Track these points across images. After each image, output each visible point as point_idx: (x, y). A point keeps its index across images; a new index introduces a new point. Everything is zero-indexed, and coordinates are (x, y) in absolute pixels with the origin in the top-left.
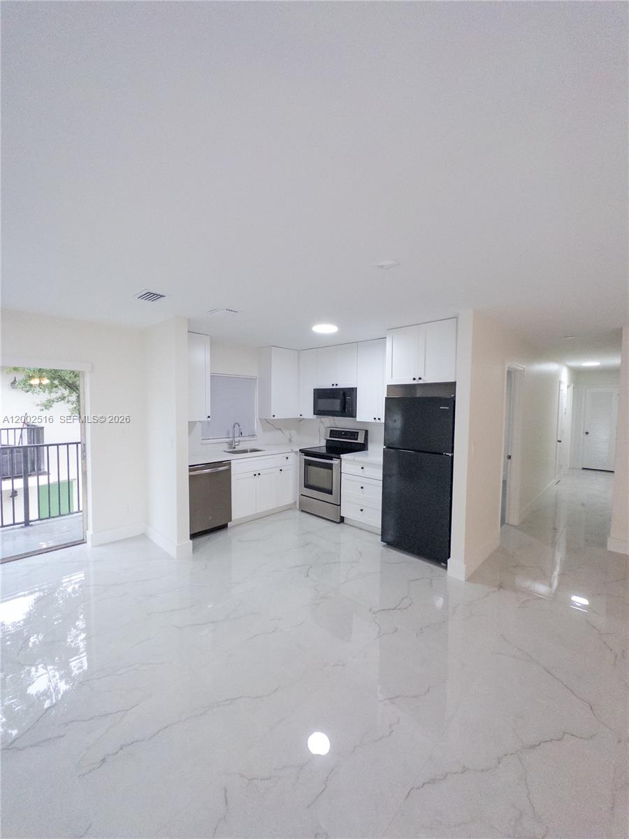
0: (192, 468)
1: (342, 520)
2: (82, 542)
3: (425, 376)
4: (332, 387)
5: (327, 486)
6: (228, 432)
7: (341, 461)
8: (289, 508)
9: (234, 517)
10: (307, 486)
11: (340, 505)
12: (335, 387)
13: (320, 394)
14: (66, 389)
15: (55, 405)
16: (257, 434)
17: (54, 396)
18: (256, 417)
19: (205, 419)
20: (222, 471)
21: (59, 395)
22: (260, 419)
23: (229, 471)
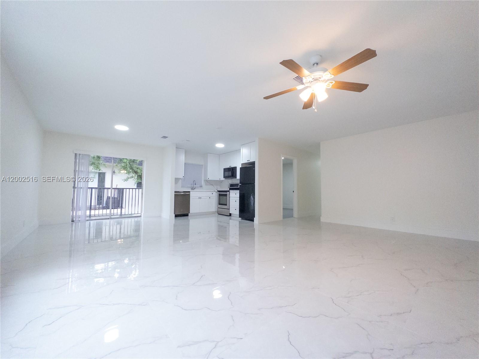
0: (175, 192)
1: (230, 215)
2: (140, 216)
3: (250, 159)
4: (229, 167)
5: (225, 203)
6: (192, 184)
7: (230, 193)
8: (212, 213)
9: (191, 212)
10: (219, 204)
11: (229, 209)
12: (230, 167)
13: (225, 170)
14: (133, 173)
15: (129, 180)
16: (203, 186)
17: (129, 176)
18: (203, 180)
19: (182, 177)
20: (187, 194)
21: (131, 175)
22: (204, 180)
23: (189, 195)
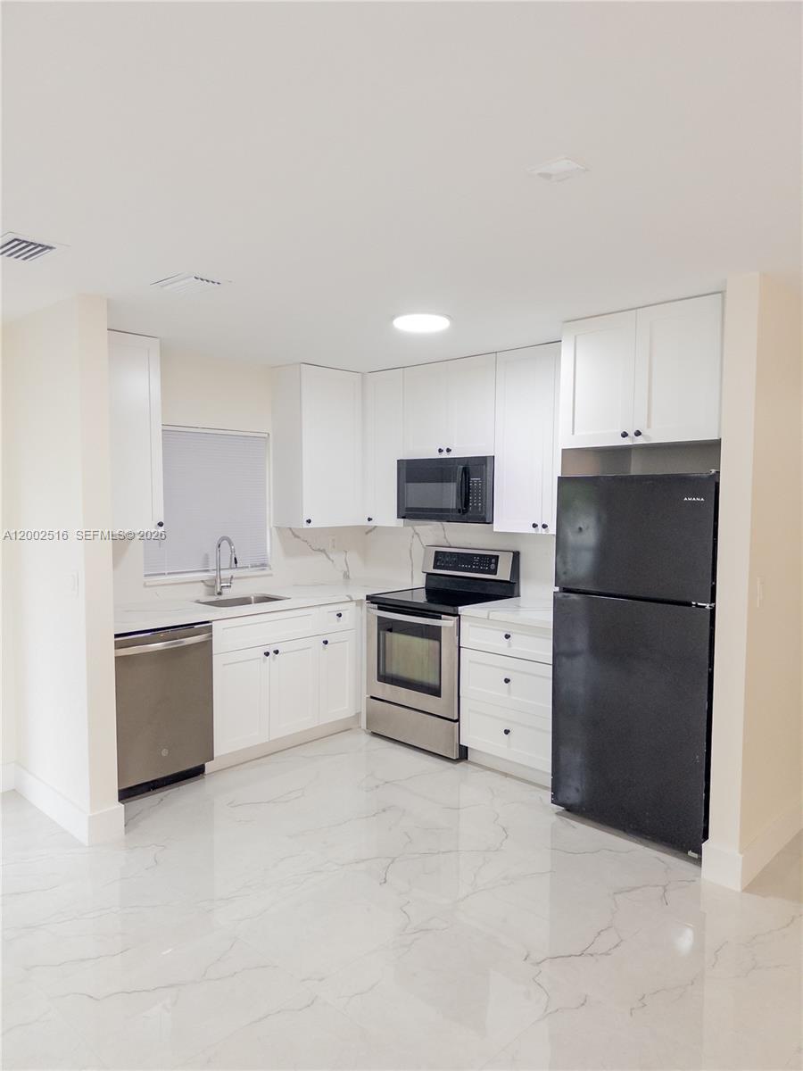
0: (122, 638)
1: (464, 753)
3: (649, 426)
4: (437, 456)
5: (430, 679)
6: (206, 558)
7: (459, 621)
8: (345, 728)
9: (219, 750)
10: (384, 678)
11: (458, 720)
12: (445, 455)
13: (412, 472)
16: (272, 563)
18: (270, 523)
19: (151, 527)
20: (193, 645)
22: (278, 528)
23: (207, 645)
